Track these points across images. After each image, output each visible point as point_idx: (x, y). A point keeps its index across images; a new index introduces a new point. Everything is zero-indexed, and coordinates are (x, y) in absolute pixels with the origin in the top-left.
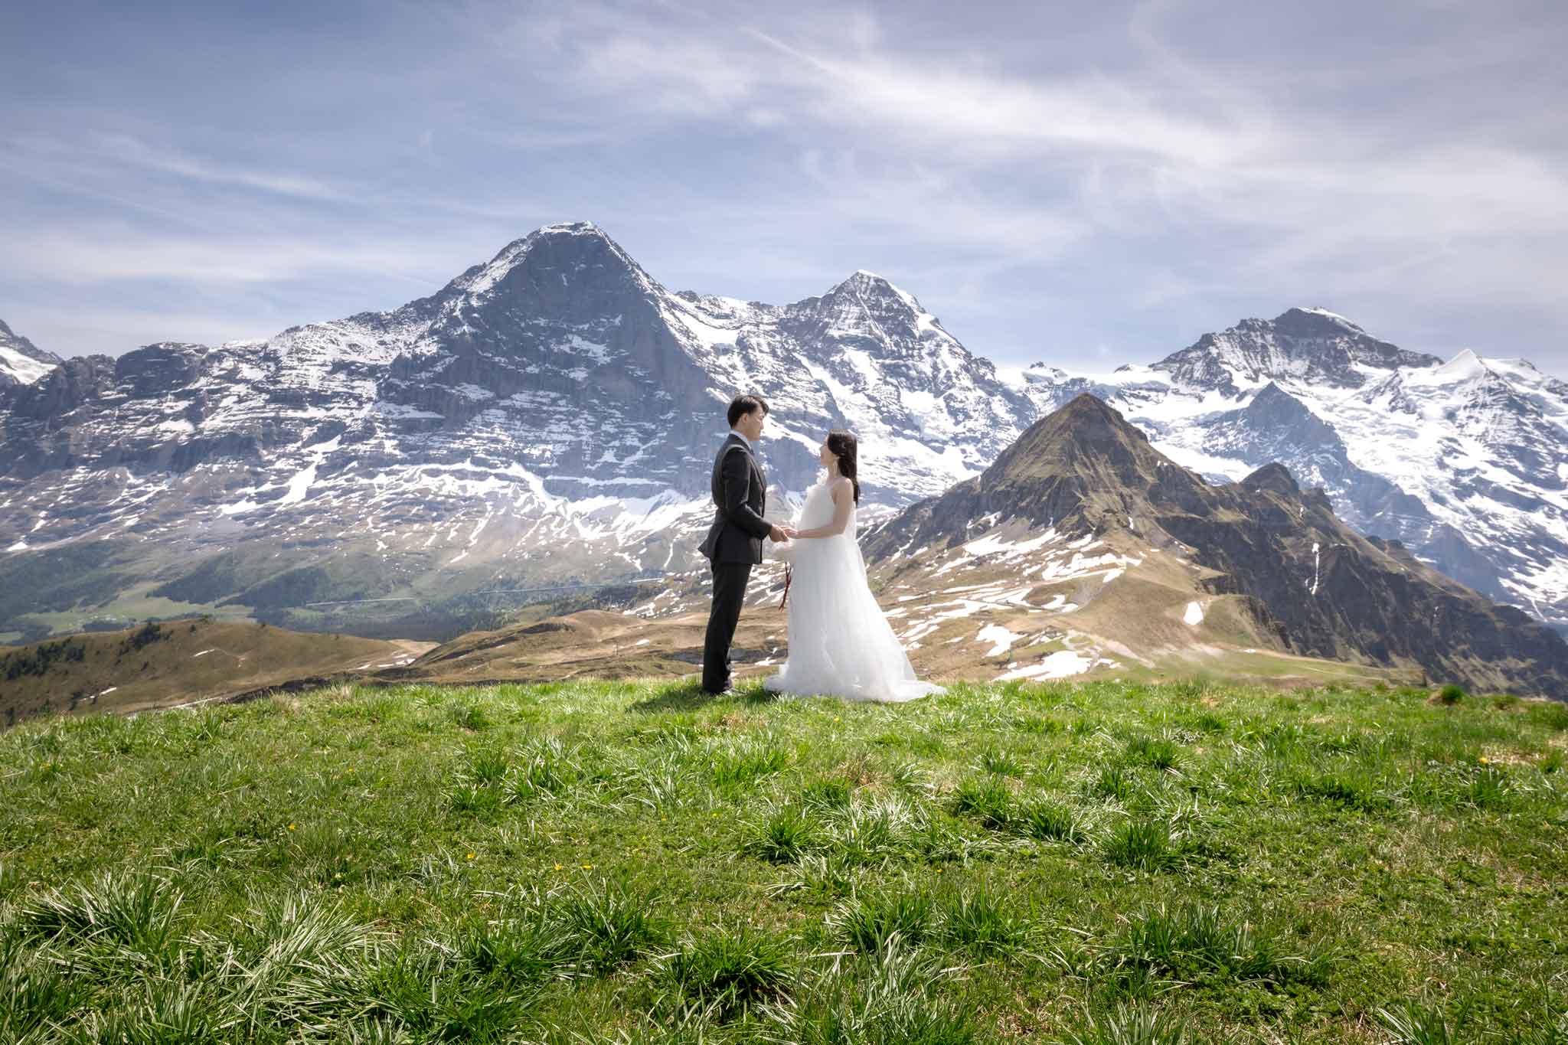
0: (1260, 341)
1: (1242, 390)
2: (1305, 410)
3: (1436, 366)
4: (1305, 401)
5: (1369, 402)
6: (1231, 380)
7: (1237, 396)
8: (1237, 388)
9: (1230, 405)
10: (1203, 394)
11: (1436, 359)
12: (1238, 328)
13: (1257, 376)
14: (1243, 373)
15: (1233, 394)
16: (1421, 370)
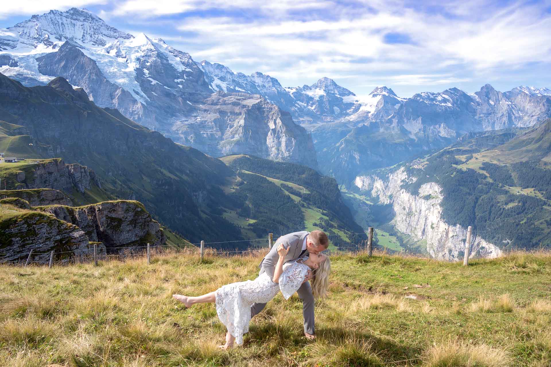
0: (60, 22)
1: (54, 44)
2: (83, 54)
3: (132, 39)
4: (83, 51)
5: (109, 53)
6: (49, 38)
7: (52, 46)
8: (52, 43)
9: (50, 50)
10: (36, 44)
11: (132, 36)
12: (50, 13)
13: (61, 38)
14: (54, 36)
15: (50, 45)
16: (126, 40)
